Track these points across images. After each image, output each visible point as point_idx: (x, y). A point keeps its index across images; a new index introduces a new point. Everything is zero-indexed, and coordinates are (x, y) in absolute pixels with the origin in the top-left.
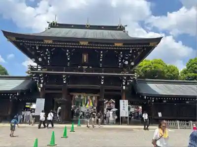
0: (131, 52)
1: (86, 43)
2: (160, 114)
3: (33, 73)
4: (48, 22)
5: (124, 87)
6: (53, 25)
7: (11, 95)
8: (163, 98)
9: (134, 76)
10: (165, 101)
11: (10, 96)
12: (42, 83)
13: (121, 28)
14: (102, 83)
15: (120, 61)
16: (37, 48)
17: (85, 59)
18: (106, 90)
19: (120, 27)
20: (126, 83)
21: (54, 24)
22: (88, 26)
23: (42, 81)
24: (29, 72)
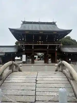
0: (59, 35)
1: (42, 32)
2: (70, 60)
3: (21, 45)
4: (22, 21)
5: (56, 50)
6: (24, 23)
7: (12, 54)
8: (71, 53)
9: (61, 45)
10: (72, 55)
12: (24, 49)
14: (48, 48)
15: (54, 39)
16: (21, 35)
18: (49, 51)
19: (54, 23)
20: (57, 48)
22: (39, 22)
24: (19, 45)
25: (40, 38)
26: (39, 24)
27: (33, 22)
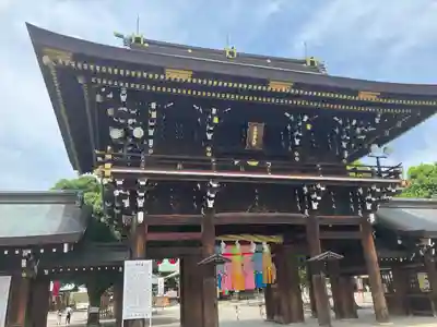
0: (377, 120)
5: (372, 217)
6: (136, 43)
7: (26, 252)
9: (400, 184)
11: (20, 257)
12: (141, 209)
13: (315, 67)
14: (315, 206)
15: (344, 145)
16: (123, 98)
17: (255, 137)
18: (324, 228)
20: (373, 205)
21: (138, 39)
23: (140, 203)
24: (108, 173)
25: (255, 134)
26: (228, 60)
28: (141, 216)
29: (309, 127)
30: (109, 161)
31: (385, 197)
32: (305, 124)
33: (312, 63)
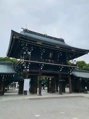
1: (59, 47)
2: (86, 88)
4: (22, 28)
9: (77, 68)
10: (86, 81)
12: (28, 69)
13: (62, 41)
14: (61, 70)
21: (27, 30)
23: (28, 68)
24: (23, 61)
25: (51, 55)
26: (45, 37)
27: (38, 34)
28: (28, 70)
29: (61, 55)
30: (23, 59)
31: (74, 70)
32: (61, 54)
33: (62, 39)
